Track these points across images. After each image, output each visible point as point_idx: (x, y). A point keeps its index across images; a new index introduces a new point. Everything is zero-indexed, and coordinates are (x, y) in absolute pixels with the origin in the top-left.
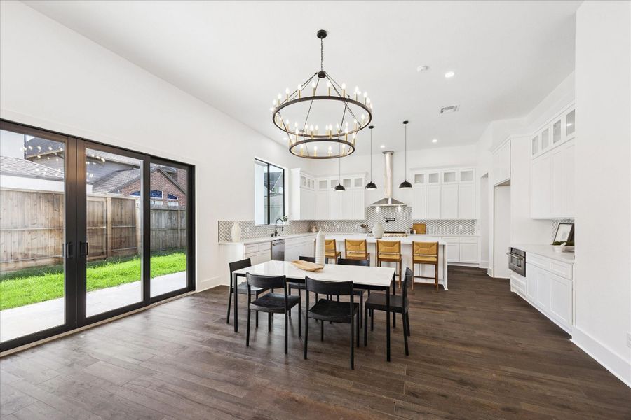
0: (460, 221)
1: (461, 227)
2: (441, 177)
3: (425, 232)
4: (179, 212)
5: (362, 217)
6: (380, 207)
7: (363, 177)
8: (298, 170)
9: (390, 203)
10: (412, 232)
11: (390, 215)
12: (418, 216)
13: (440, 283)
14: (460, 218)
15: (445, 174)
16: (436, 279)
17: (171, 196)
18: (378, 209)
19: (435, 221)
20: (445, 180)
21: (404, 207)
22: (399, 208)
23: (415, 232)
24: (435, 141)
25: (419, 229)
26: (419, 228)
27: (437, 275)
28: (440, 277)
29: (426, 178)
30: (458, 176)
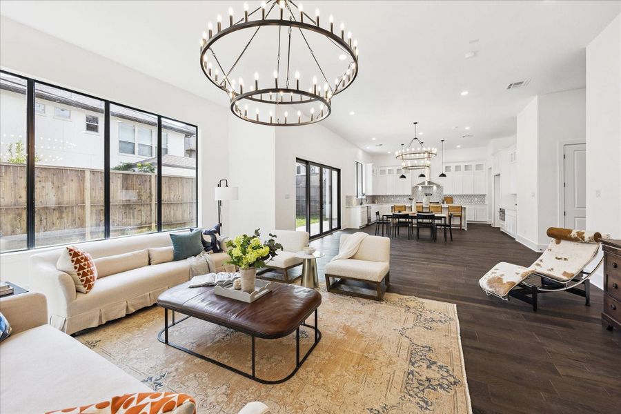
1: (476, 199)
2: (463, 168)
5: (410, 193)
9: (426, 184)
11: (428, 191)
13: (463, 228)
14: (475, 193)
16: (461, 225)
18: (420, 188)
20: (466, 170)
21: (438, 186)
22: (435, 187)
24: (459, 146)
26: (449, 199)
27: (461, 223)
28: (463, 224)
29: (453, 169)
30: (474, 168)
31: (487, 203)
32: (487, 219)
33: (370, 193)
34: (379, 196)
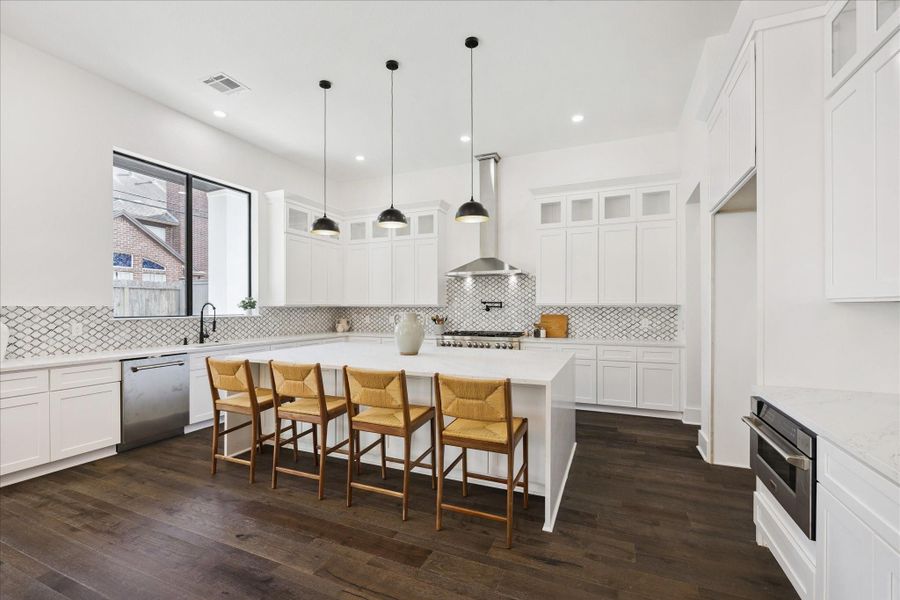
0: (643, 310)
1: (645, 323)
2: (598, 208)
3: (567, 335)
4: (126, 290)
6: (474, 277)
7: (435, 214)
8: (280, 194)
10: (537, 334)
11: (492, 295)
12: (550, 296)
15: (608, 200)
17: (148, 264)
18: (469, 281)
19: (587, 308)
22: (513, 280)
23: (543, 332)
25: (554, 327)
29: (566, 210)
30: (636, 204)
31: (682, 337)
32: (684, 407)
33: (280, 300)
34: (358, 310)
